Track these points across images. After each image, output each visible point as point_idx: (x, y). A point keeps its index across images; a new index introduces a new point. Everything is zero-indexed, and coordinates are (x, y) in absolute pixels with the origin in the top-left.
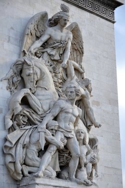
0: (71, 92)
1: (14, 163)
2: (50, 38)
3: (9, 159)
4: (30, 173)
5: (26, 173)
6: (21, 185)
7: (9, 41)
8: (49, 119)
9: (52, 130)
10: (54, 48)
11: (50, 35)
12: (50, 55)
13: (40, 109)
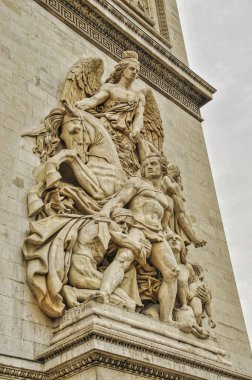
0: (152, 163)
1: (46, 276)
2: (109, 98)
3: (35, 267)
4: (80, 300)
5: (72, 299)
6: (61, 327)
7: (38, 84)
8: (114, 205)
9: (122, 223)
10: (115, 111)
11: (109, 92)
12: (110, 121)
13: (97, 188)
